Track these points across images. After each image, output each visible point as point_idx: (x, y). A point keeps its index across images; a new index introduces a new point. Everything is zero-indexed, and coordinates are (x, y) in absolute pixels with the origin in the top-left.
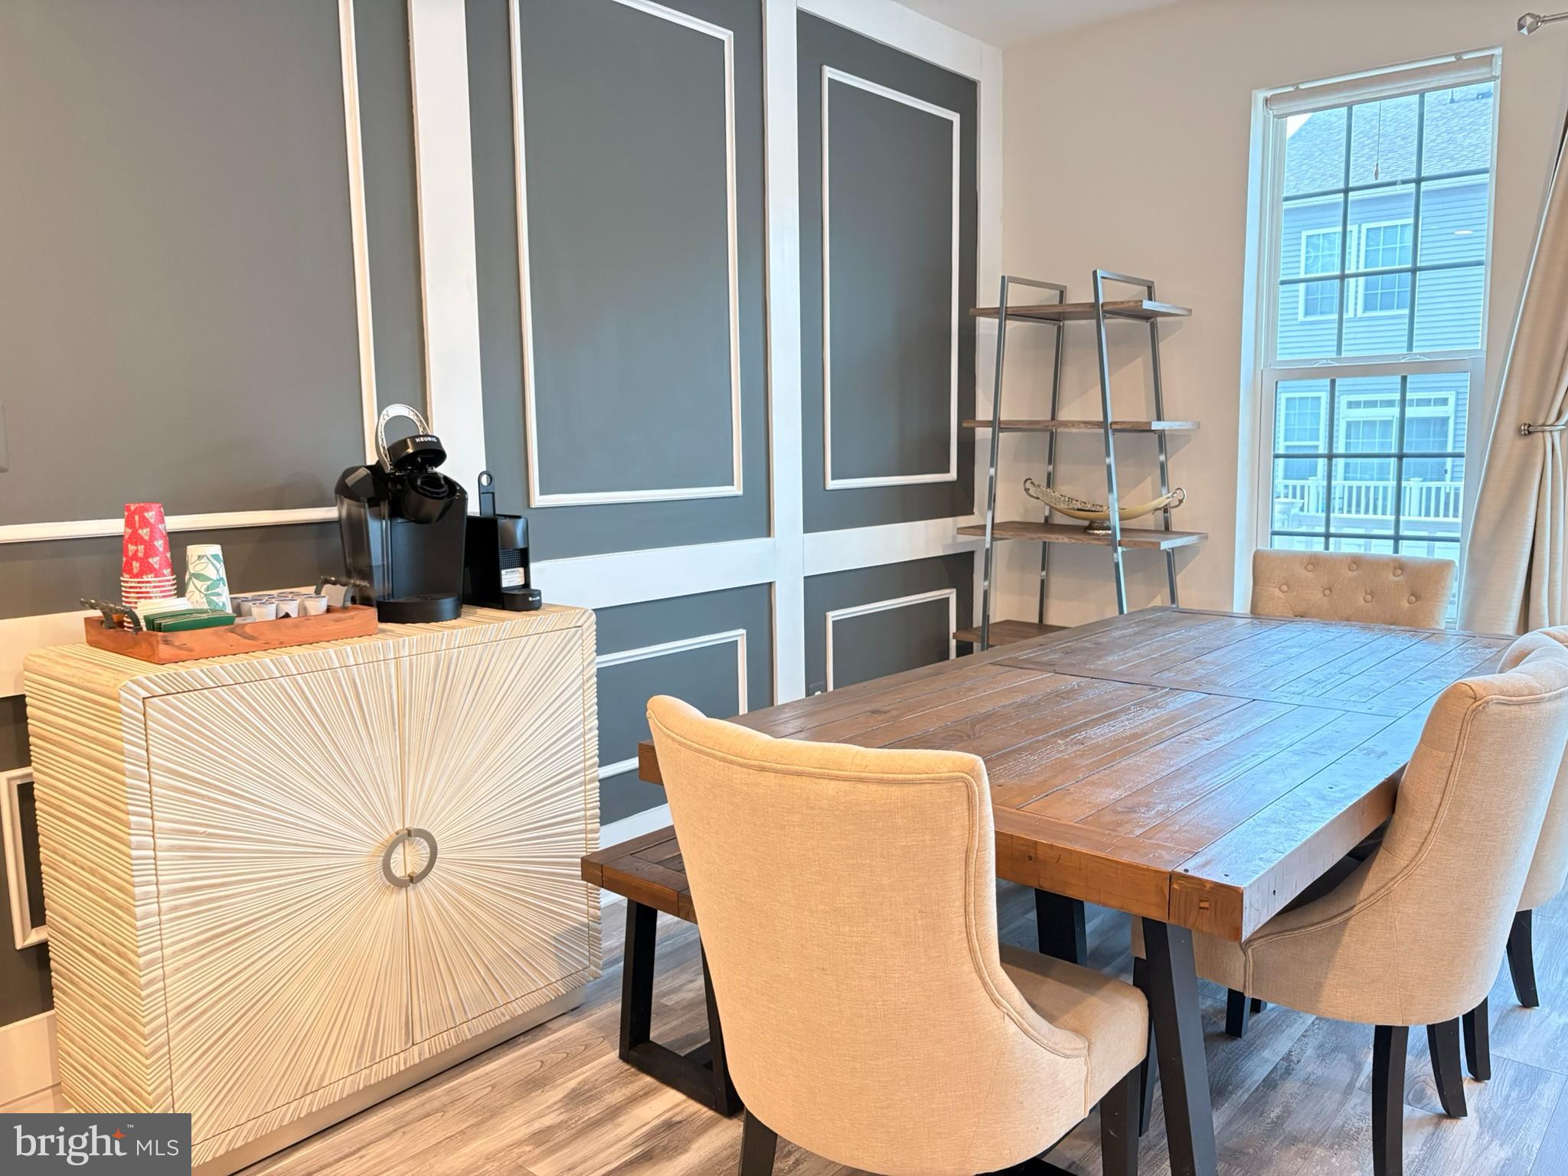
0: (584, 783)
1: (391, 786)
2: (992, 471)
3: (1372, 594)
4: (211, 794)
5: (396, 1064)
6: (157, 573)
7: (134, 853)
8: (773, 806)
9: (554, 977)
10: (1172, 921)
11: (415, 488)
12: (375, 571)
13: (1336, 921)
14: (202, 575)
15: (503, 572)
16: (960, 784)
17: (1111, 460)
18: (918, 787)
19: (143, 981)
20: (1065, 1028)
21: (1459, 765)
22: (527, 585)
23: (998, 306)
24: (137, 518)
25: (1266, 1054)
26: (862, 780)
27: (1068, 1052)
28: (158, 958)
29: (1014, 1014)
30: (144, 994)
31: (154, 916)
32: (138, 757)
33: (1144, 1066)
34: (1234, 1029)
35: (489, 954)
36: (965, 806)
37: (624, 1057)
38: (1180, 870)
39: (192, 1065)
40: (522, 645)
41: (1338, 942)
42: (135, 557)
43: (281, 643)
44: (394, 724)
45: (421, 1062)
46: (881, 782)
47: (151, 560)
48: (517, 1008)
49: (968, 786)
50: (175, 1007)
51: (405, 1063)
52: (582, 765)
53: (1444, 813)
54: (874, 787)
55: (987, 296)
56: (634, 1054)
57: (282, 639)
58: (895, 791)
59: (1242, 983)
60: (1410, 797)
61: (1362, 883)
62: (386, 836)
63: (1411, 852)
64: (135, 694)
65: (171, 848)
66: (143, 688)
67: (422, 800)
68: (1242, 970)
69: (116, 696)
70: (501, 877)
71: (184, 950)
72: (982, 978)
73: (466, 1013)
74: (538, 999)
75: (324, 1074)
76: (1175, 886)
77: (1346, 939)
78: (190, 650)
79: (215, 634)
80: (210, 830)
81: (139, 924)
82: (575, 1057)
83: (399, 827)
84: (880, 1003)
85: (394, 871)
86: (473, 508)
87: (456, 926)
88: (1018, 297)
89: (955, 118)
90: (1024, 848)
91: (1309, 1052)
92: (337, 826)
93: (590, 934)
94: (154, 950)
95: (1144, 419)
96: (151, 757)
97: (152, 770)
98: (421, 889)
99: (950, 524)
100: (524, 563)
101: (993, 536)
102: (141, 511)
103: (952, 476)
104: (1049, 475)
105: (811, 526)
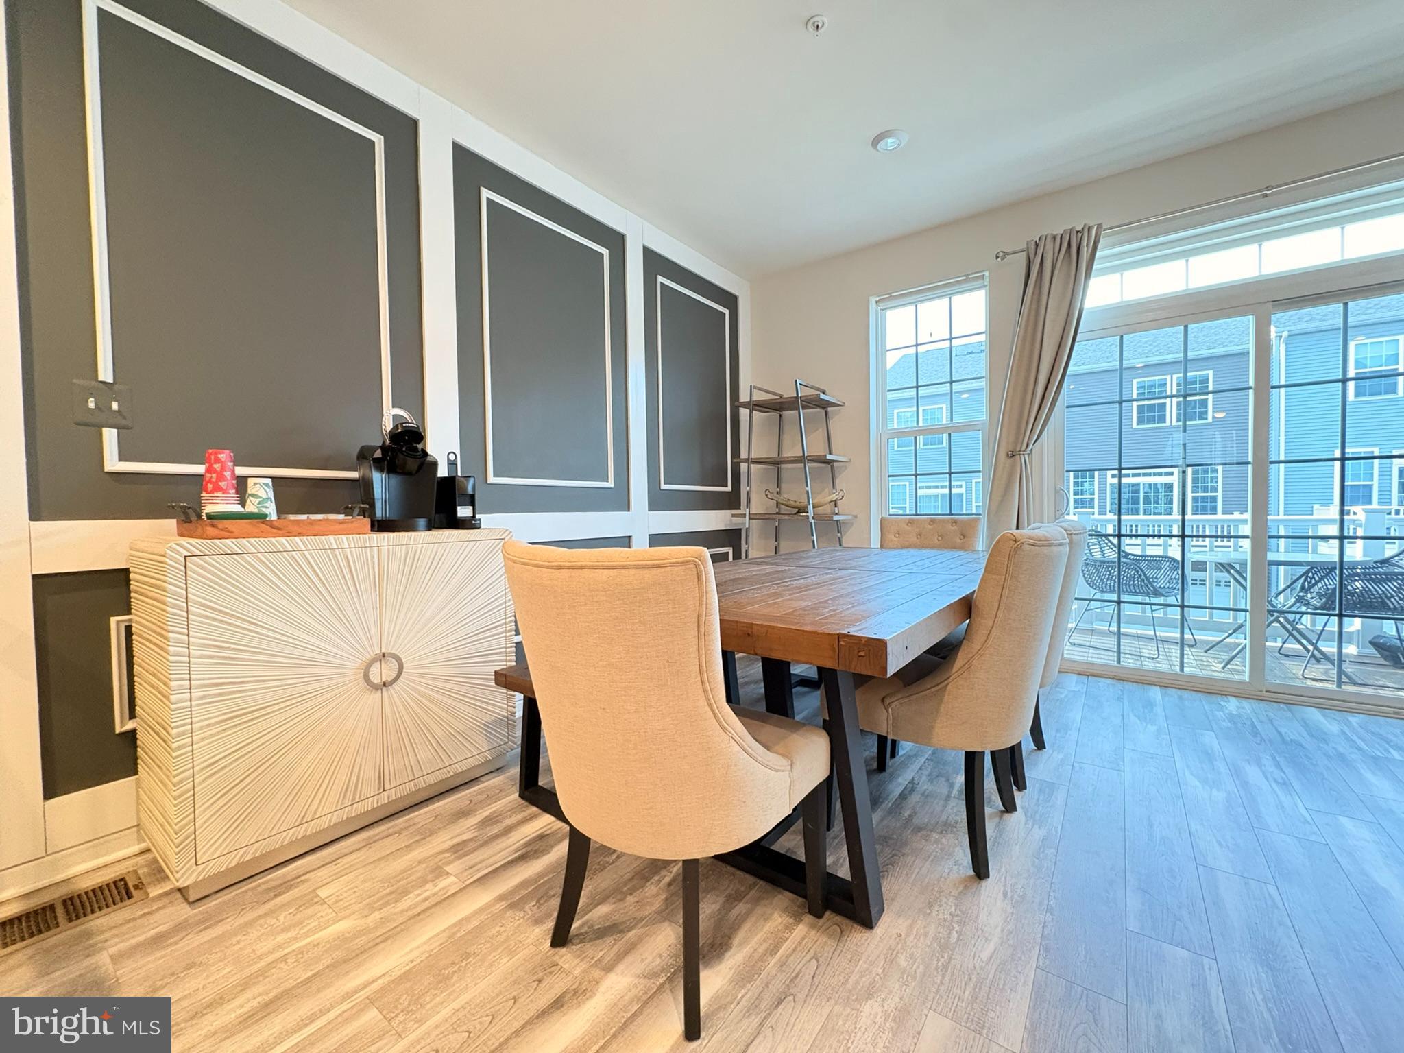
0: (506, 632)
1: (372, 625)
2: (748, 489)
3: (941, 536)
4: (235, 623)
5: (371, 803)
6: (225, 492)
7: (171, 658)
8: (567, 593)
9: (484, 748)
10: (841, 668)
11: (402, 452)
12: (376, 501)
13: (940, 686)
14: (256, 495)
15: (459, 508)
16: (692, 566)
17: (809, 489)
18: (663, 570)
19: (174, 746)
20: (776, 753)
21: (1008, 584)
22: (474, 516)
23: (749, 400)
24: (213, 457)
25: (900, 780)
26: (624, 567)
27: (776, 768)
28: (188, 730)
29: (737, 738)
30: (174, 755)
31: (186, 701)
32: (178, 595)
33: (829, 780)
34: (882, 767)
35: (439, 732)
36: (696, 583)
37: (520, 796)
38: (845, 632)
39: (212, 804)
40: (463, 548)
41: (942, 700)
42: (210, 481)
43: (299, 533)
44: (375, 587)
45: (389, 802)
46: (637, 567)
47: (220, 483)
48: (459, 768)
49: (697, 567)
50: (199, 764)
51: (378, 803)
52: (504, 621)
53: (1000, 614)
54: (632, 572)
55: (744, 397)
56: (527, 793)
57: (300, 531)
58: (646, 572)
59: (886, 731)
60: (980, 606)
61: (954, 663)
62: (368, 657)
63: (983, 640)
64: (178, 553)
65: (201, 657)
66: (186, 550)
67: (395, 636)
68: (886, 722)
69: (163, 553)
70: (449, 686)
71: (209, 725)
72: (713, 711)
73: (422, 771)
74: (472, 762)
75: (316, 810)
76: (842, 643)
77: (946, 697)
78: (232, 532)
79: (251, 523)
80: (233, 646)
81: (173, 707)
82: (491, 797)
83: (377, 651)
84: (643, 730)
85: (372, 680)
86: (442, 472)
87: (417, 716)
88: (758, 396)
89: (727, 312)
90: (745, 629)
91: (924, 778)
92: (329, 648)
93: (508, 722)
94: (185, 725)
95: (822, 453)
96: (189, 595)
97: (189, 603)
98: (392, 691)
99: (728, 512)
100: (472, 503)
101: (750, 519)
102: (216, 453)
103: (729, 488)
104: (778, 490)
105: (652, 507)
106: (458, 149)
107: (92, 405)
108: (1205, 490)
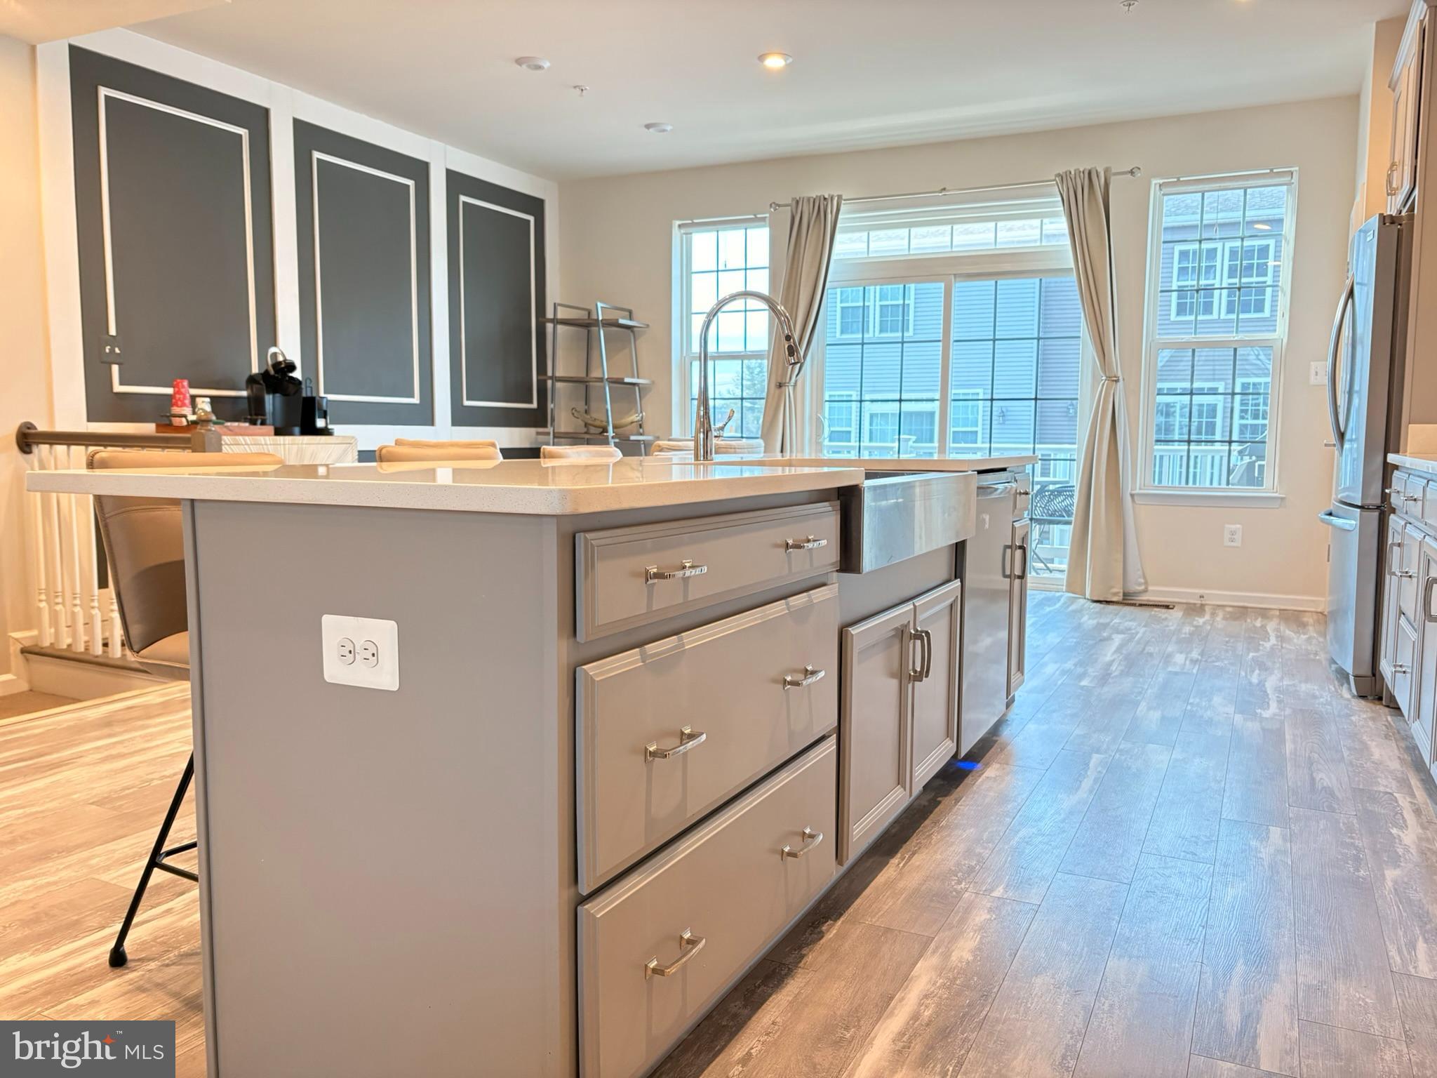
2: (552, 406)
11: (286, 381)
15: (317, 420)
22: (327, 427)
23: (553, 317)
40: (326, 449)
42: (178, 402)
47: (183, 403)
55: (550, 313)
89: (531, 219)
95: (621, 376)
99: (533, 431)
100: (325, 417)
101: (554, 437)
102: (182, 383)
103: (534, 405)
104: (586, 407)
105: (456, 422)
106: (297, 123)
107: (107, 351)
108: (1256, 417)
